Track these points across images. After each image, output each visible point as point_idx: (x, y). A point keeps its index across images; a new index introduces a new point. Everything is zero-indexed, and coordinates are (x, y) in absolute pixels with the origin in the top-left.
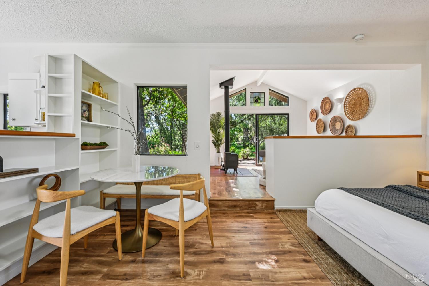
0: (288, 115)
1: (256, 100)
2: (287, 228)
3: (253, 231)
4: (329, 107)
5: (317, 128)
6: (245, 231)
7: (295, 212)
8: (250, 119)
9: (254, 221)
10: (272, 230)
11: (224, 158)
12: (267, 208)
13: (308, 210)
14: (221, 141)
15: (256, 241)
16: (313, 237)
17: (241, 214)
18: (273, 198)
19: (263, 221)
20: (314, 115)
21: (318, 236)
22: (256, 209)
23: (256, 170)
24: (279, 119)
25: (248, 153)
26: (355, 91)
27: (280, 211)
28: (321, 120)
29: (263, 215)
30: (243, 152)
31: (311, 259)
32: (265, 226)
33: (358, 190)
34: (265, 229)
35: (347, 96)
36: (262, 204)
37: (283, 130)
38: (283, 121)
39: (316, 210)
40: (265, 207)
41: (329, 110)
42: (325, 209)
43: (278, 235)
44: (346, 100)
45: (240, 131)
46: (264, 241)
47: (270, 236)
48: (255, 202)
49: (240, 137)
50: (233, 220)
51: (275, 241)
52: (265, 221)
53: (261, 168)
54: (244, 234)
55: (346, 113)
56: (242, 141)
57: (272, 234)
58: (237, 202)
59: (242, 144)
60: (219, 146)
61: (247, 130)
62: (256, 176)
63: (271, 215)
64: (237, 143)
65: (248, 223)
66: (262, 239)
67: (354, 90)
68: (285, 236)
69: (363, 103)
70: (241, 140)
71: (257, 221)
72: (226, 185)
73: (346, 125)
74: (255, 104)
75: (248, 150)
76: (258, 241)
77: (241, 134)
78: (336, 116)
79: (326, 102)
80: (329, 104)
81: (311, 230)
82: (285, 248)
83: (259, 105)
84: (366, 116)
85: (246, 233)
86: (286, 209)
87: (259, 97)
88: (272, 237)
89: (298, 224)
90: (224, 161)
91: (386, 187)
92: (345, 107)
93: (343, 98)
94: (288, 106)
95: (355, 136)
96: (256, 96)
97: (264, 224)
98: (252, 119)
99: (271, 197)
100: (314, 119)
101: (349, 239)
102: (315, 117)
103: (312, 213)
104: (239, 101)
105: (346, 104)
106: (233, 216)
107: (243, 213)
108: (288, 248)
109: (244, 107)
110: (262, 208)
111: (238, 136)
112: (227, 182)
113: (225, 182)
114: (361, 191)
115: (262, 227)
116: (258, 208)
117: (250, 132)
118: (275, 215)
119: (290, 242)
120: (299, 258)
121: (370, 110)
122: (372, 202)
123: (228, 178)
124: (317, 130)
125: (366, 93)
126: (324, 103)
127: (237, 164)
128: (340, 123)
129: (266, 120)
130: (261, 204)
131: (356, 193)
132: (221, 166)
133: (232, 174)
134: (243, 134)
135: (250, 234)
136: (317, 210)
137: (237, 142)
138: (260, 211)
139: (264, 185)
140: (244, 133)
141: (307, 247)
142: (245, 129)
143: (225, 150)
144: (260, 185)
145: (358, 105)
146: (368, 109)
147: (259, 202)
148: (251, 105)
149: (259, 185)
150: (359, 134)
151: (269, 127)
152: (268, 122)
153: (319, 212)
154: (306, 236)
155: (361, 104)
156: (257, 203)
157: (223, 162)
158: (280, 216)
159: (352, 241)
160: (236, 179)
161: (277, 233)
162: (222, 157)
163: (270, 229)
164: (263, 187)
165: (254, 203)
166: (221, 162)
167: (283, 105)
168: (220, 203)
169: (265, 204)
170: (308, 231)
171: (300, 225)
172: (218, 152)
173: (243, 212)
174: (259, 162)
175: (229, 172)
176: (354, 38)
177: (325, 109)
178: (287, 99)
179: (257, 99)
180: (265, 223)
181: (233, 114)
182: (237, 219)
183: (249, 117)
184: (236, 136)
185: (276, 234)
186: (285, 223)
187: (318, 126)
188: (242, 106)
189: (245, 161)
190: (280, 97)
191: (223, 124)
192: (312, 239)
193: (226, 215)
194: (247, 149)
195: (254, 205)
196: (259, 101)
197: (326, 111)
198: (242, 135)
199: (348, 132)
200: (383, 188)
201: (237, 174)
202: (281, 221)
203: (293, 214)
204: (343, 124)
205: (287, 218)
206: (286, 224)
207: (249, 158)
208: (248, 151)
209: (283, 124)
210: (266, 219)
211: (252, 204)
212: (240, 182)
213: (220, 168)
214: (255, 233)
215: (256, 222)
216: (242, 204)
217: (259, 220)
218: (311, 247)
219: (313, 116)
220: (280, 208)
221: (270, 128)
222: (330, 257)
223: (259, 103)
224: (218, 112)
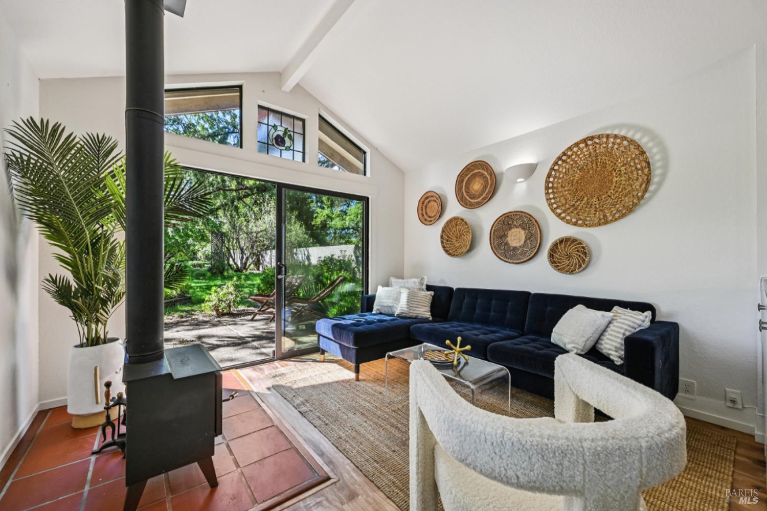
0: (366, 200)
1: (278, 136)
5: (444, 241)
20: (431, 207)
25: (230, 297)
26: (587, 145)
28: (459, 219)
30: (218, 297)
35: (560, 158)
41: (484, 195)
44: (552, 168)
49: (200, 249)
55: (550, 205)
56: (207, 258)
59: (206, 265)
60: (97, 311)
61: (219, 235)
64: (195, 262)
67: (584, 141)
73: (552, 238)
74: (274, 150)
75: (232, 289)
78: (514, 211)
80: (486, 179)
83: (288, 154)
87: (287, 131)
92: (547, 187)
93: (546, 163)
94: (365, 174)
96: (278, 124)
100: (432, 217)
102: (437, 214)
105: (551, 179)
124: (444, 247)
126: (468, 177)
134: (209, 245)
137: (192, 260)
140: (212, 241)
142: (216, 234)
145: (596, 185)
148: (259, 150)
177: (469, 192)
178: (362, 157)
179: (281, 134)
187: (445, 237)
196: (288, 142)
197: (472, 198)
198: (205, 246)
204: (540, 234)
207: (233, 310)
208: (231, 293)
223: (288, 149)
224: (100, 138)
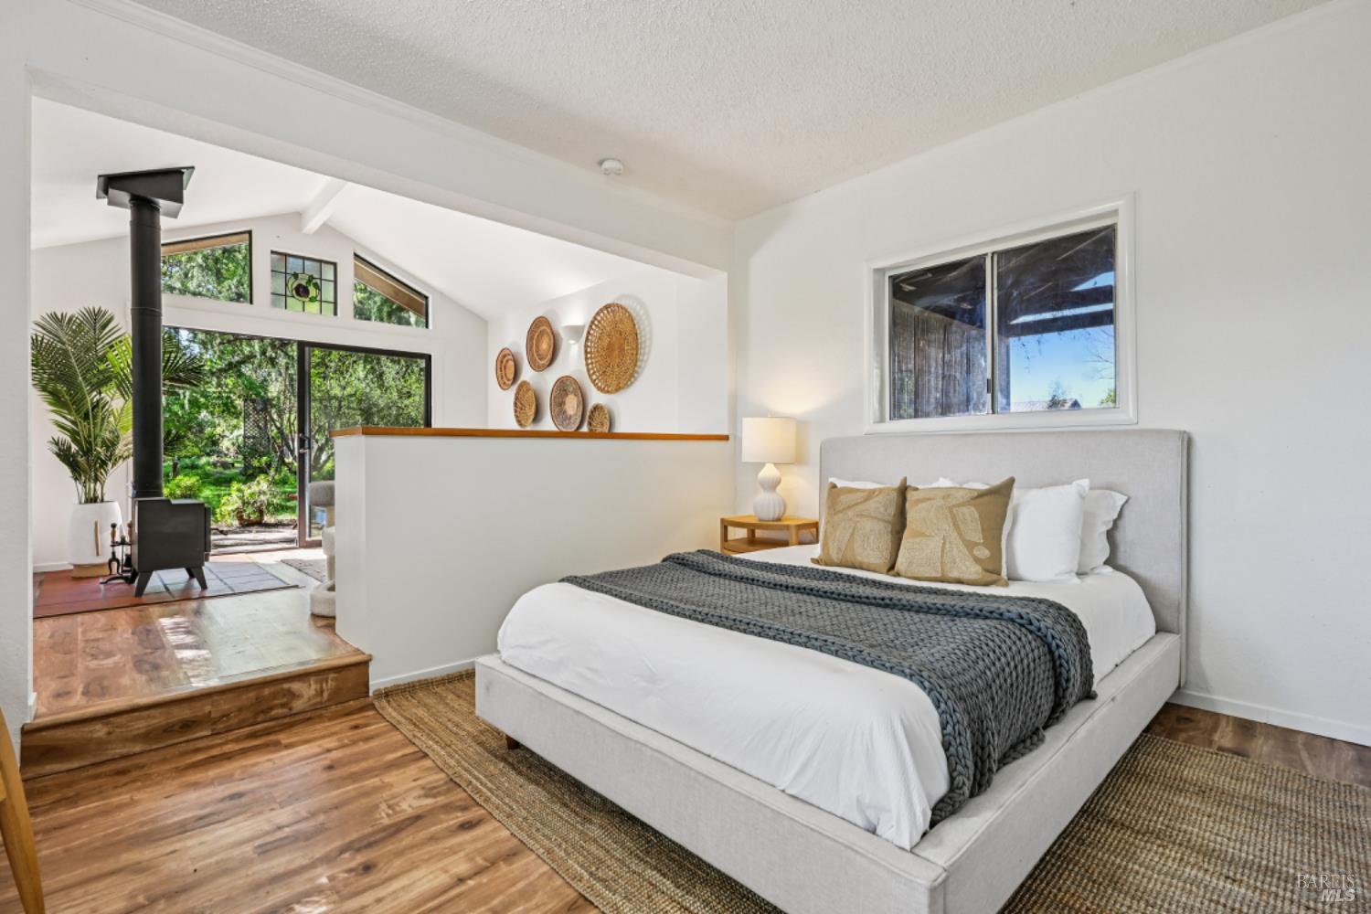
0: (428, 358)
1: (300, 285)
2: (414, 744)
3: (273, 800)
4: (550, 347)
5: (518, 410)
6: (238, 810)
7: (444, 684)
8: (273, 362)
9: (281, 757)
10: (355, 768)
11: (130, 526)
12: (337, 697)
13: (479, 663)
14: (111, 445)
15: (287, 830)
16: (494, 744)
17: (215, 752)
18: (363, 653)
19: (319, 746)
20: (508, 368)
21: (509, 738)
22: (294, 711)
23: (301, 562)
24: (398, 373)
25: (262, 497)
26: (608, 312)
27: (387, 694)
28: (529, 384)
29: (319, 728)
30: (241, 498)
31: (483, 814)
32: (327, 762)
33: (604, 578)
34: (326, 775)
35: (593, 322)
36: (319, 686)
37: (413, 414)
38: (414, 383)
39: (500, 658)
40: (329, 695)
41: (549, 357)
42: (523, 647)
43: (377, 779)
44: (589, 333)
45: (228, 409)
46: (321, 818)
47: (347, 792)
48: (286, 686)
49: (227, 433)
50: (171, 786)
51: (364, 801)
52: (330, 743)
53: (318, 555)
54: (231, 825)
55: (588, 370)
56: (239, 450)
57: (354, 782)
58: (198, 704)
59: (236, 465)
60: (96, 470)
61: (261, 405)
62: (296, 586)
63: (355, 717)
64: (214, 458)
65: (251, 776)
66: (313, 814)
67: (607, 307)
68: (405, 772)
69: (626, 348)
70: (232, 449)
71: (295, 757)
72: (141, 643)
73: (590, 407)
74: (295, 303)
75: (264, 486)
76: (295, 827)
77: (234, 422)
78: (567, 377)
79: (542, 333)
80: (550, 340)
81: (490, 726)
82: (404, 811)
83: (313, 307)
84: (632, 383)
85: (239, 819)
86: (413, 682)
87: (311, 278)
88: (354, 793)
89: (449, 720)
90: (127, 540)
91: (664, 560)
92: (586, 352)
93: (584, 327)
94: (427, 327)
95: (611, 435)
96: (299, 271)
97: (323, 756)
98: (282, 361)
99: (358, 651)
100: (509, 380)
101: (578, 713)
102: (512, 376)
103: (490, 668)
104: (220, 277)
105: (589, 344)
106: (176, 768)
107: (226, 743)
108: (413, 809)
109: (243, 307)
110: (318, 699)
111: (219, 430)
112: (148, 631)
113: (133, 633)
114: (610, 580)
115: (313, 771)
116: (298, 705)
117: (275, 417)
118: (370, 713)
119: (420, 785)
120: (445, 825)
121: (640, 367)
122: (632, 601)
123: (155, 610)
124: (517, 417)
125: (633, 321)
126: (536, 334)
127: (207, 546)
128: (576, 399)
129: (347, 371)
130: (313, 687)
131: (599, 587)
132: (115, 565)
133: (176, 595)
134: (242, 424)
135: (260, 813)
136: (503, 658)
137: (208, 455)
138: (308, 715)
139: (331, 615)
140: (247, 416)
141: (474, 781)
142: (253, 401)
143: (134, 488)
144: (315, 616)
145: (617, 352)
146: (635, 365)
147: (304, 682)
148: (274, 304)
149: (308, 616)
150: (619, 429)
151: (360, 401)
152: (356, 382)
153: (509, 661)
154: (473, 750)
155: (622, 350)
156: (296, 686)
157: (123, 543)
158: (390, 710)
159: (587, 716)
160: (198, 612)
161: (376, 773)
162: (120, 522)
163: (346, 768)
164: (325, 621)
165: (282, 689)
166: (114, 544)
167: (408, 323)
168: (100, 731)
169: (330, 682)
170: (480, 731)
171: (456, 719)
172: (92, 500)
173: (230, 738)
174: (314, 532)
175: (160, 584)
176: (601, 163)
177: (537, 352)
178: (422, 304)
179: (304, 283)
180: (329, 751)
181: (189, 330)
182: (193, 777)
183: (270, 353)
184: (208, 430)
185: (372, 777)
186: (406, 728)
187: (518, 404)
188: (232, 300)
189: (250, 532)
190: (397, 292)
191: (127, 371)
192: (490, 752)
193: (134, 774)
194: (262, 484)
195: (284, 695)
196: (313, 292)
197: (540, 359)
198: (235, 427)
199: (594, 424)
200: (657, 565)
201: (204, 586)
202: (392, 727)
203: (436, 693)
204: (584, 401)
205: (414, 710)
206: (410, 731)
207: (268, 519)
208: (264, 493)
209: (412, 392)
210: (335, 738)
211: (274, 696)
212: (219, 619)
213: (104, 576)
214: (280, 803)
215: (287, 760)
216: (226, 705)
217: (303, 750)
218: (486, 777)
219: (507, 370)
220: (389, 685)
221: (363, 406)
222: (537, 785)
223: (313, 300)
224: (96, 311)
